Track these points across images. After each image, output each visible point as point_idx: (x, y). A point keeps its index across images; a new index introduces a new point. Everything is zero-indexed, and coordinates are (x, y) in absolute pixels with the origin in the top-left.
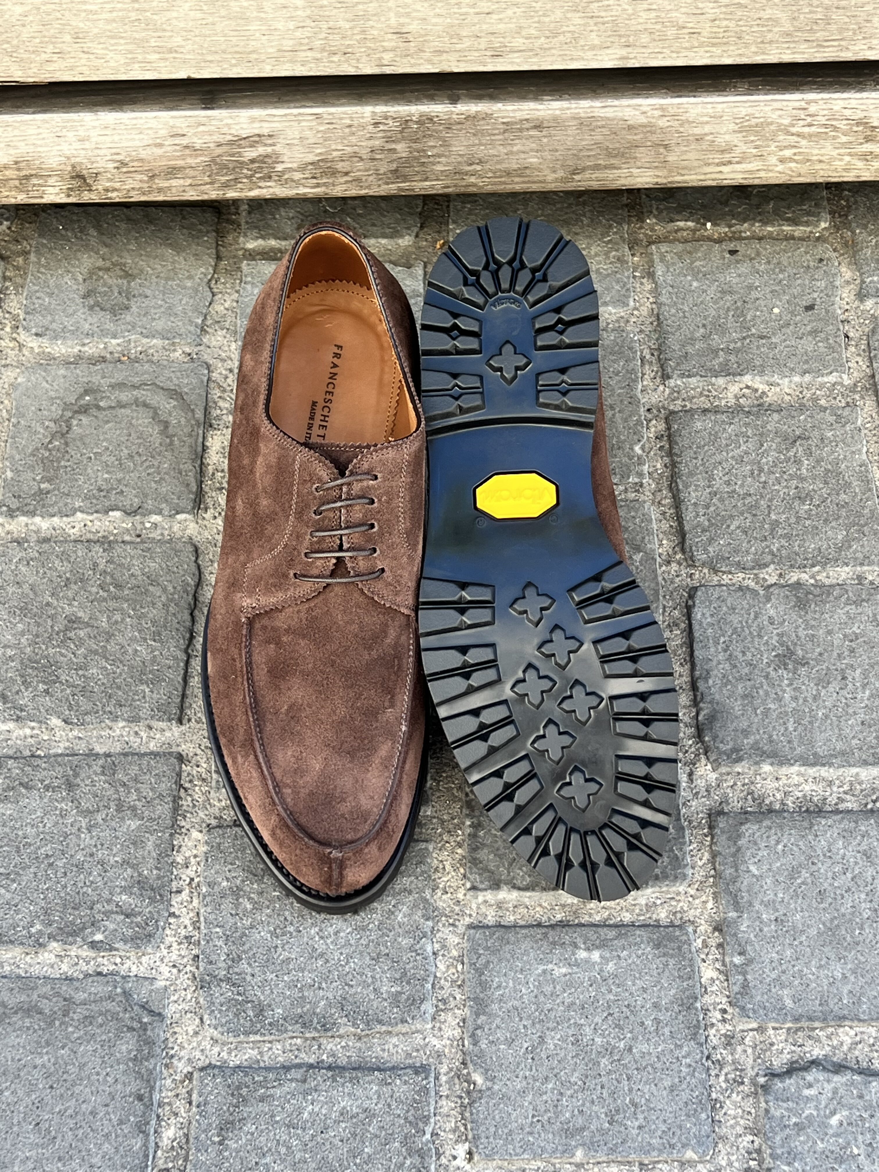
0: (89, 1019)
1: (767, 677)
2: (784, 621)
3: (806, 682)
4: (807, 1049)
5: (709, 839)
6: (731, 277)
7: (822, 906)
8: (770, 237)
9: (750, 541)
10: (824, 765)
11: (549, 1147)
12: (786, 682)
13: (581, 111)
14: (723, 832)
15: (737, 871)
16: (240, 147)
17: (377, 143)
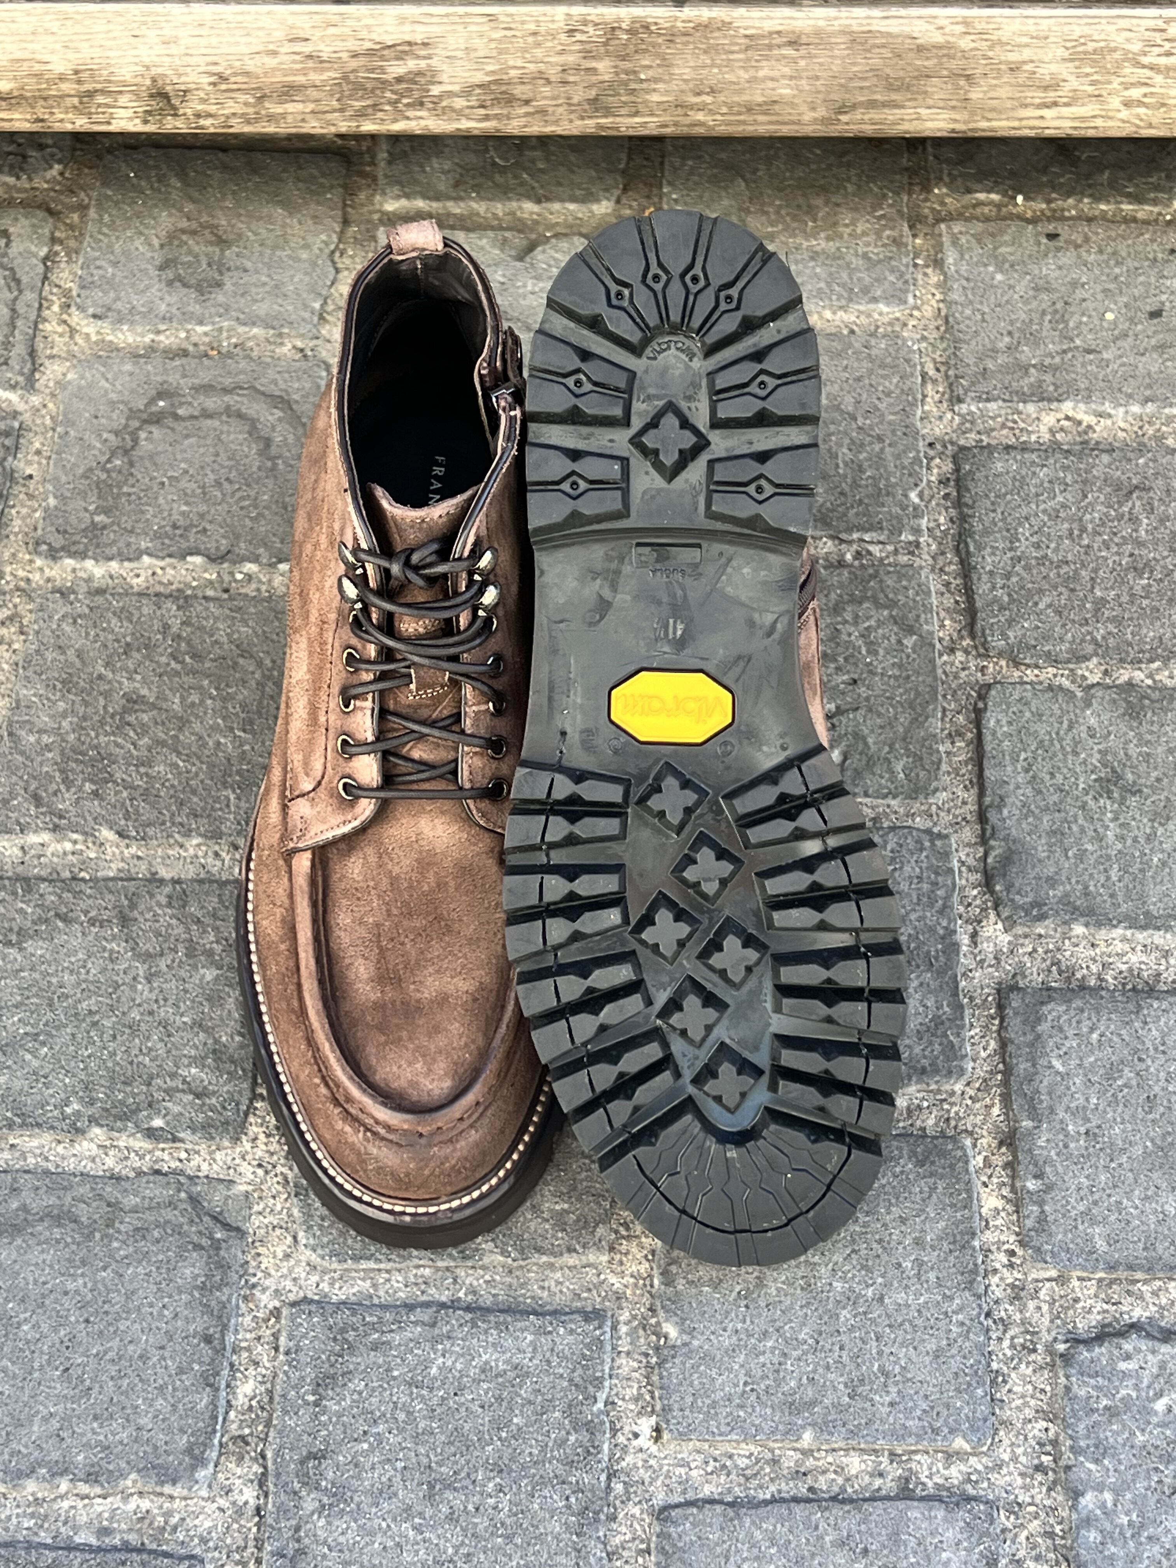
0: (141, 1232)
1: (1083, 807)
2: (1109, 733)
3: (1138, 816)
4: (1124, 1309)
5: (997, 1022)
6: (1049, 269)
7: (1151, 1116)
8: (1104, 216)
9: (1064, 626)
10: (1158, 929)
11: (767, 1426)
12: (1109, 815)
13: (853, 22)
14: (1016, 1014)
15: (1034, 1066)
16: (383, 58)
17: (571, 59)
